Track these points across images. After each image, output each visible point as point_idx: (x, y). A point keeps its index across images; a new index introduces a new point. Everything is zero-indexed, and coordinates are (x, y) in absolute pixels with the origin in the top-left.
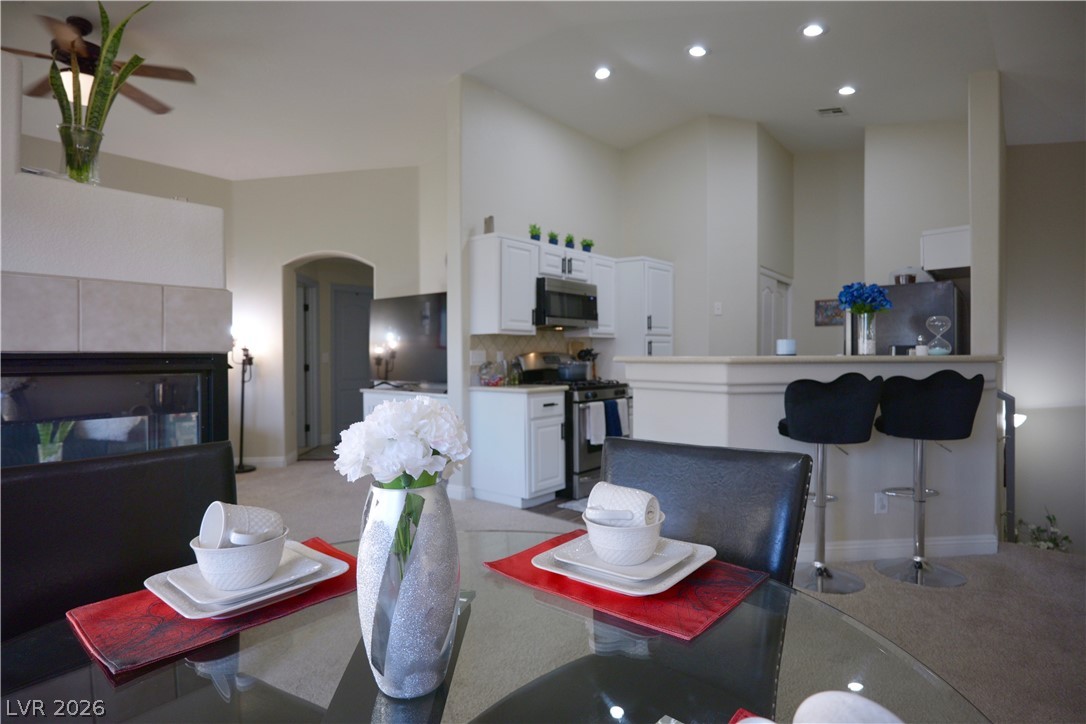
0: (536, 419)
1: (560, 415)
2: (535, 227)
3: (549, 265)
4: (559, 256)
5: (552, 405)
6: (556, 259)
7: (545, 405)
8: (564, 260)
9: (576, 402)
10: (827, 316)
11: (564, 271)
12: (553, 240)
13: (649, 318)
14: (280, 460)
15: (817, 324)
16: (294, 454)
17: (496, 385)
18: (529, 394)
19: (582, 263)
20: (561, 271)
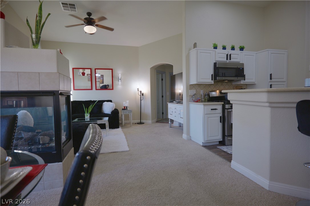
0: (206, 114)
1: (220, 113)
2: (215, 44)
3: (219, 58)
4: (225, 54)
5: (216, 109)
6: (224, 55)
7: (212, 109)
8: (227, 55)
9: (226, 109)
11: (227, 59)
12: (224, 48)
13: (271, 75)
14: (150, 121)
16: (155, 120)
17: (197, 102)
18: (204, 105)
19: (237, 55)
20: (226, 59)
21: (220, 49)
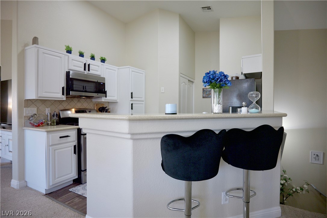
0: (52, 145)
1: (74, 141)
2: (68, 47)
3: (74, 66)
4: (83, 62)
5: (68, 136)
6: (81, 63)
7: (60, 137)
8: (85, 64)
9: (82, 135)
10: (207, 94)
11: (85, 69)
12: (81, 55)
13: (132, 93)
15: (203, 97)
17: (38, 126)
18: (47, 132)
19: (97, 67)
20: (83, 69)
21: (75, 55)
